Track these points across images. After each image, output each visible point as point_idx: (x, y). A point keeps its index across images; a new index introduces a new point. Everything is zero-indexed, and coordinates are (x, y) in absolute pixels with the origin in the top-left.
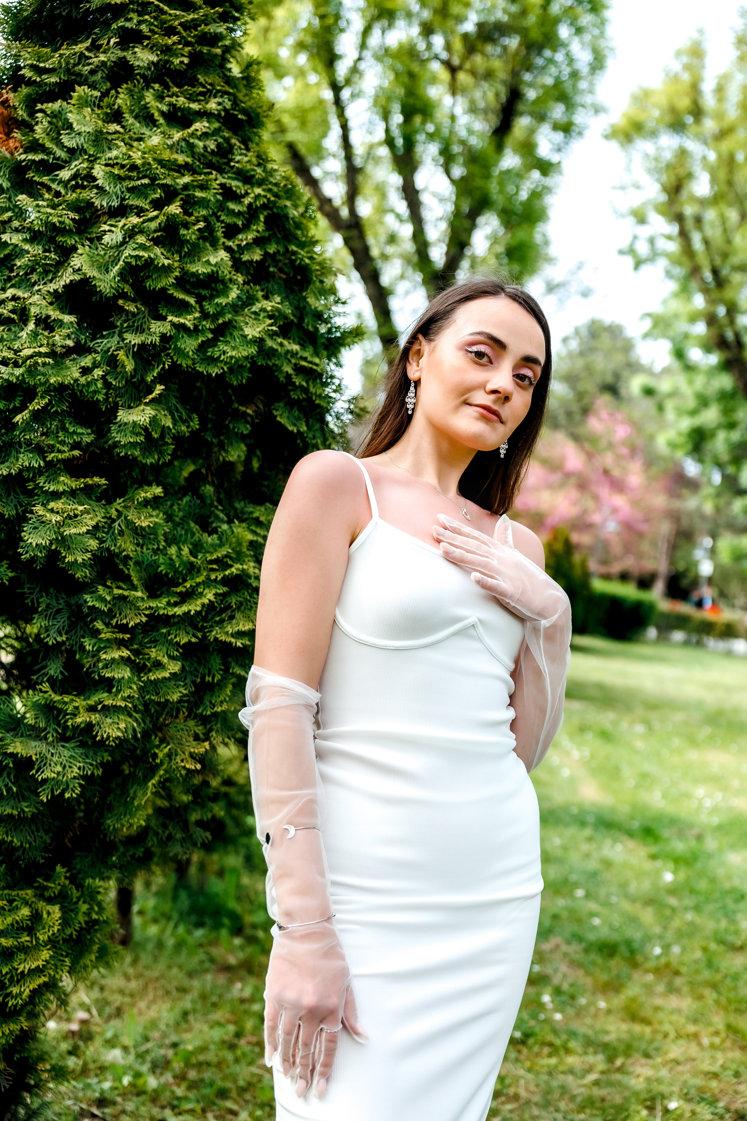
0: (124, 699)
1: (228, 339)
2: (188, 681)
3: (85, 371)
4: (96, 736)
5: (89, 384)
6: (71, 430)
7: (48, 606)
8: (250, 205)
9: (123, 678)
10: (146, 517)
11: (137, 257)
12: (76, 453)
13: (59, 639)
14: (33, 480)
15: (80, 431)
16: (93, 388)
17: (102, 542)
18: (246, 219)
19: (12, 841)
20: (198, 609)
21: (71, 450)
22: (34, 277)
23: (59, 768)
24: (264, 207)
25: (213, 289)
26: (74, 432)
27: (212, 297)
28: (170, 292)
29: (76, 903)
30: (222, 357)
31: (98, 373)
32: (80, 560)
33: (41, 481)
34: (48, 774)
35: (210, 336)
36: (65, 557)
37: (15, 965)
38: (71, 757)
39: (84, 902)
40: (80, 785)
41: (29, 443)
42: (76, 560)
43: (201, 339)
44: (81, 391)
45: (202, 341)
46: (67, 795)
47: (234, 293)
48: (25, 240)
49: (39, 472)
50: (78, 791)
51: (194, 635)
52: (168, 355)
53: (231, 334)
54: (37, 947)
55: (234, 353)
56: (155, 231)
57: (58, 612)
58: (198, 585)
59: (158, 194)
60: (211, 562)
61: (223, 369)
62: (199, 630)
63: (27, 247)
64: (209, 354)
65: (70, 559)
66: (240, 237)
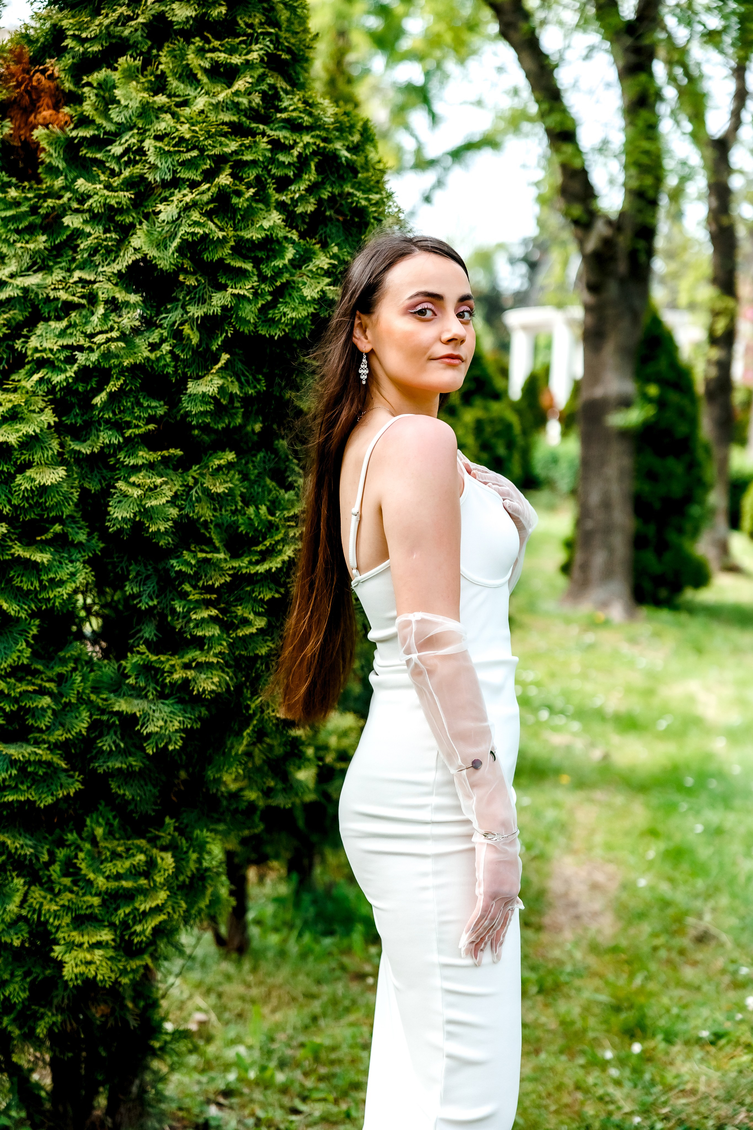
0: (216, 655)
1: (288, 299)
2: (275, 635)
3: (154, 347)
4: (193, 690)
5: (158, 359)
6: (145, 404)
7: (138, 574)
8: (300, 155)
9: (213, 636)
10: (221, 484)
11: (193, 234)
12: (151, 427)
13: (151, 603)
14: (114, 455)
15: (153, 404)
16: (162, 363)
17: (181, 509)
18: (296, 168)
19: (124, 795)
20: (279, 566)
21: (147, 424)
22: (97, 258)
23: (161, 723)
24: (314, 153)
25: (269, 250)
26: (149, 407)
27: (269, 259)
28: (227, 262)
29: (186, 852)
30: (283, 319)
31: (166, 347)
32: (162, 529)
33: (121, 456)
34: (151, 728)
35: (269, 298)
36: (149, 527)
37: (137, 905)
38: (171, 712)
39: (194, 852)
40: (182, 738)
41: (108, 421)
42: (159, 530)
43: (261, 303)
44: (152, 367)
45: (262, 305)
46: (171, 748)
47: (290, 253)
48: (85, 222)
49: (119, 447)
50: (180, 743)
51: (277, 591)
52: (230, 323)
53: (290, 295)
54: (155, 888)
55: (294, 315)
56: (208, 203)
57: (148, 577)
58: (277, 542)
59: (207, 165)
60: (288, 519)
61: (284, 330)
62: (282, 587)
63: (88, 229)
64: (270, 316)
65: (153, 529)
66: (292, 188)
